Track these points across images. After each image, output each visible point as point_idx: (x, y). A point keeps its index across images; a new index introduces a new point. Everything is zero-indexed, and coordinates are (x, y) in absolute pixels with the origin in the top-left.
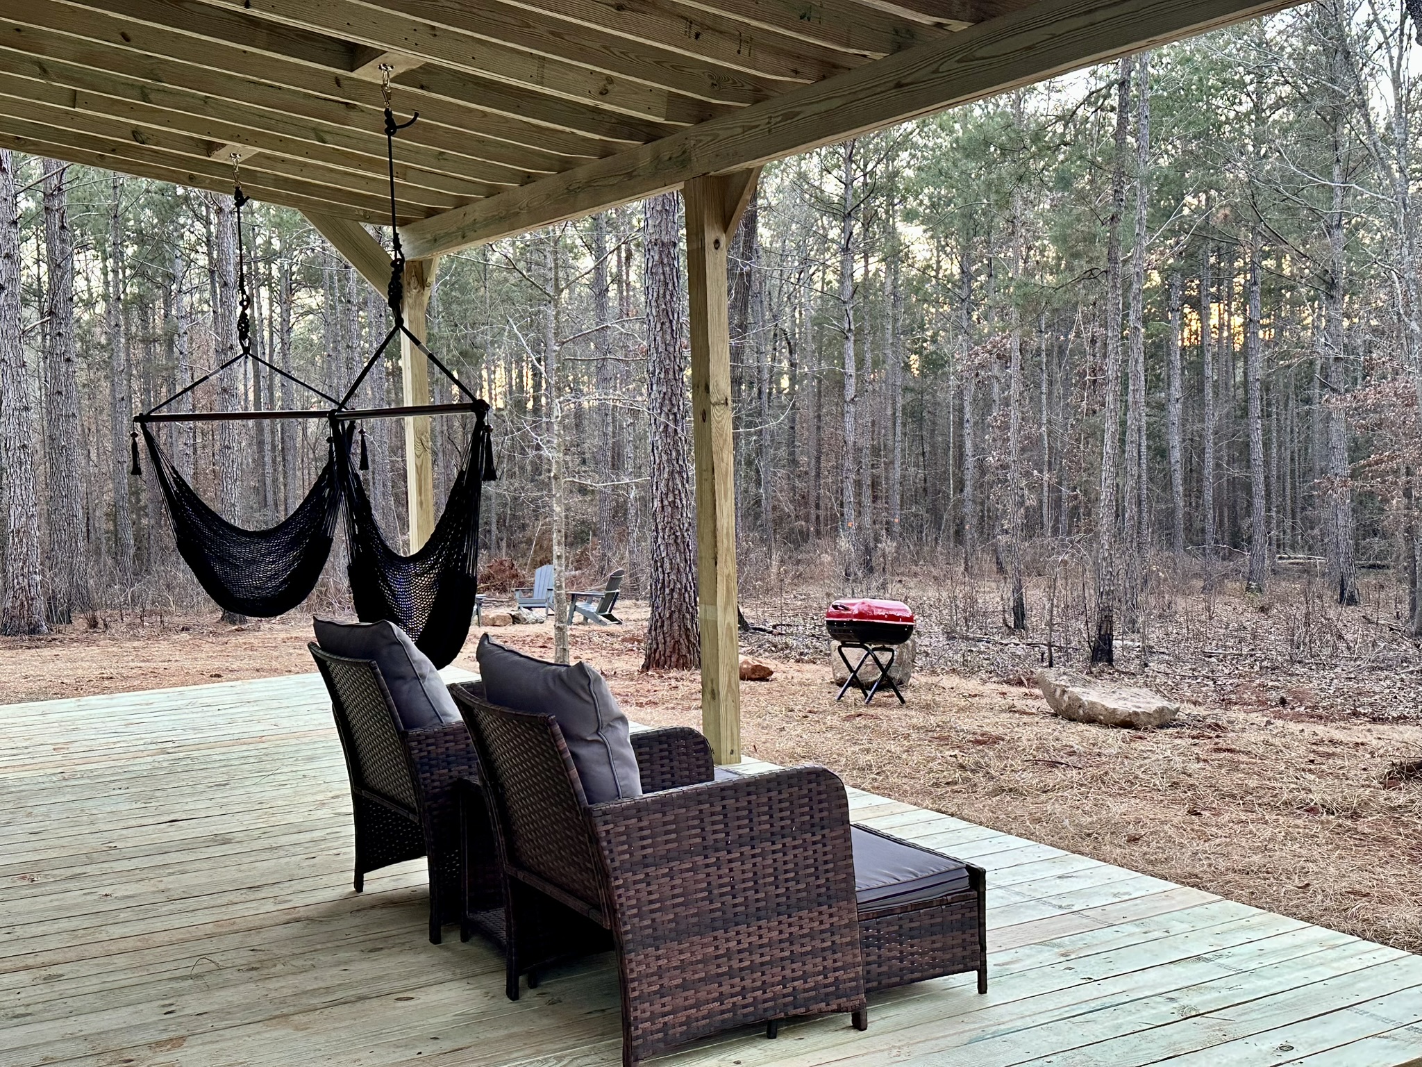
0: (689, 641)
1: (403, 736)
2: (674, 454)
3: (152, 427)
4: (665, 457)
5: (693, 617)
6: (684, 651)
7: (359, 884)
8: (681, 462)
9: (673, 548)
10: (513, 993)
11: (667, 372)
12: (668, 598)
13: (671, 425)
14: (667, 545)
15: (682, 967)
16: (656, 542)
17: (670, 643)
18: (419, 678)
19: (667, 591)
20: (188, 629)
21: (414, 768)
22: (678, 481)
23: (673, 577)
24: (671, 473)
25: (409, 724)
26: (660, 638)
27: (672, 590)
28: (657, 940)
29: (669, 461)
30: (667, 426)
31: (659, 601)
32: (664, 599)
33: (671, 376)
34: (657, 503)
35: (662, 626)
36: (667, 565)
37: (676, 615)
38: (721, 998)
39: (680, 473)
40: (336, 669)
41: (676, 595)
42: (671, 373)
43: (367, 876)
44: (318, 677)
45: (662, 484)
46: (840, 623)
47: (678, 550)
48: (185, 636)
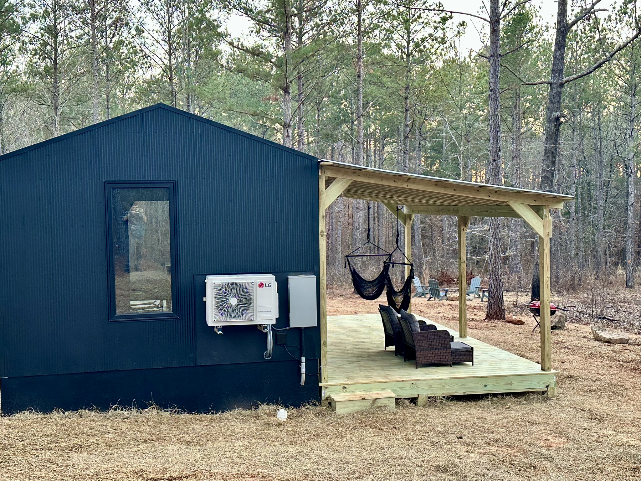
0: (500, 311)
1: (391, 323)
2: (496, 251)
3: (349, 258)
4: (493, 252)
5: (501, 303)
6: (498, 314)
7: (385, 349)
8: (499, 254)
9: (495, 281)
10: (405, 361)
11: (494, 225)
12: (493, 297)
13: (495, 242)
14: (493, 280)
15: (424, 354)
16: (490, 279)
17: (494, 311)
18: (394, 315)
19: (493, 295)
20: (342, 296)
21: (393, 329)
22: (497, 260)
23: (495, 290)
24: (495, 257)
25: (392, 322)
26: (491, 310)
27: (495, 295)
28: (420, 351)
29: (494, 253)
30: (494, 243)
31: (491, 298)
32: (492, 297)
33: (496, 226)
34: (490, 267)
35: (491, 306)
36: (493, 286)
37: (496, 303)
38: (429, 359)
39: (498, 257)
40: (382, 313)
41: (496, 296)
42: (496, 225)
43: (387, 348)
44: (380, 314)
45: (492, 261)
46: (533, 308)
47: (497, 282)
48: (341, 298)
